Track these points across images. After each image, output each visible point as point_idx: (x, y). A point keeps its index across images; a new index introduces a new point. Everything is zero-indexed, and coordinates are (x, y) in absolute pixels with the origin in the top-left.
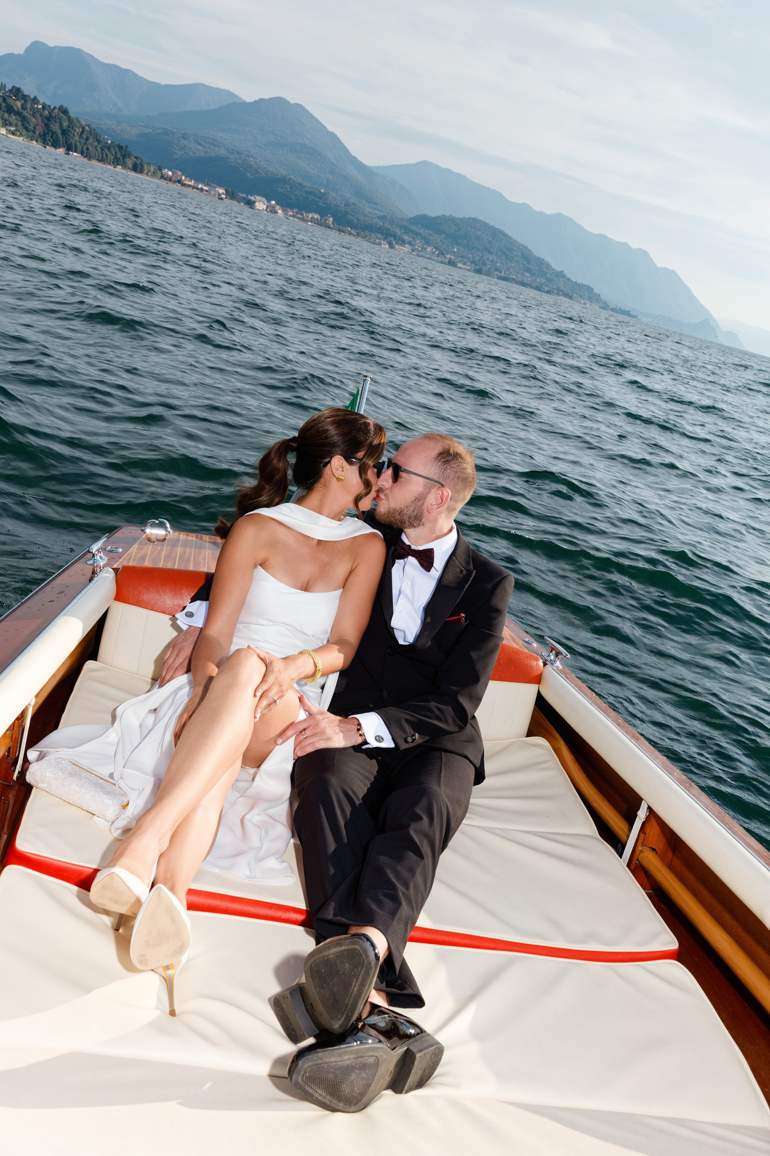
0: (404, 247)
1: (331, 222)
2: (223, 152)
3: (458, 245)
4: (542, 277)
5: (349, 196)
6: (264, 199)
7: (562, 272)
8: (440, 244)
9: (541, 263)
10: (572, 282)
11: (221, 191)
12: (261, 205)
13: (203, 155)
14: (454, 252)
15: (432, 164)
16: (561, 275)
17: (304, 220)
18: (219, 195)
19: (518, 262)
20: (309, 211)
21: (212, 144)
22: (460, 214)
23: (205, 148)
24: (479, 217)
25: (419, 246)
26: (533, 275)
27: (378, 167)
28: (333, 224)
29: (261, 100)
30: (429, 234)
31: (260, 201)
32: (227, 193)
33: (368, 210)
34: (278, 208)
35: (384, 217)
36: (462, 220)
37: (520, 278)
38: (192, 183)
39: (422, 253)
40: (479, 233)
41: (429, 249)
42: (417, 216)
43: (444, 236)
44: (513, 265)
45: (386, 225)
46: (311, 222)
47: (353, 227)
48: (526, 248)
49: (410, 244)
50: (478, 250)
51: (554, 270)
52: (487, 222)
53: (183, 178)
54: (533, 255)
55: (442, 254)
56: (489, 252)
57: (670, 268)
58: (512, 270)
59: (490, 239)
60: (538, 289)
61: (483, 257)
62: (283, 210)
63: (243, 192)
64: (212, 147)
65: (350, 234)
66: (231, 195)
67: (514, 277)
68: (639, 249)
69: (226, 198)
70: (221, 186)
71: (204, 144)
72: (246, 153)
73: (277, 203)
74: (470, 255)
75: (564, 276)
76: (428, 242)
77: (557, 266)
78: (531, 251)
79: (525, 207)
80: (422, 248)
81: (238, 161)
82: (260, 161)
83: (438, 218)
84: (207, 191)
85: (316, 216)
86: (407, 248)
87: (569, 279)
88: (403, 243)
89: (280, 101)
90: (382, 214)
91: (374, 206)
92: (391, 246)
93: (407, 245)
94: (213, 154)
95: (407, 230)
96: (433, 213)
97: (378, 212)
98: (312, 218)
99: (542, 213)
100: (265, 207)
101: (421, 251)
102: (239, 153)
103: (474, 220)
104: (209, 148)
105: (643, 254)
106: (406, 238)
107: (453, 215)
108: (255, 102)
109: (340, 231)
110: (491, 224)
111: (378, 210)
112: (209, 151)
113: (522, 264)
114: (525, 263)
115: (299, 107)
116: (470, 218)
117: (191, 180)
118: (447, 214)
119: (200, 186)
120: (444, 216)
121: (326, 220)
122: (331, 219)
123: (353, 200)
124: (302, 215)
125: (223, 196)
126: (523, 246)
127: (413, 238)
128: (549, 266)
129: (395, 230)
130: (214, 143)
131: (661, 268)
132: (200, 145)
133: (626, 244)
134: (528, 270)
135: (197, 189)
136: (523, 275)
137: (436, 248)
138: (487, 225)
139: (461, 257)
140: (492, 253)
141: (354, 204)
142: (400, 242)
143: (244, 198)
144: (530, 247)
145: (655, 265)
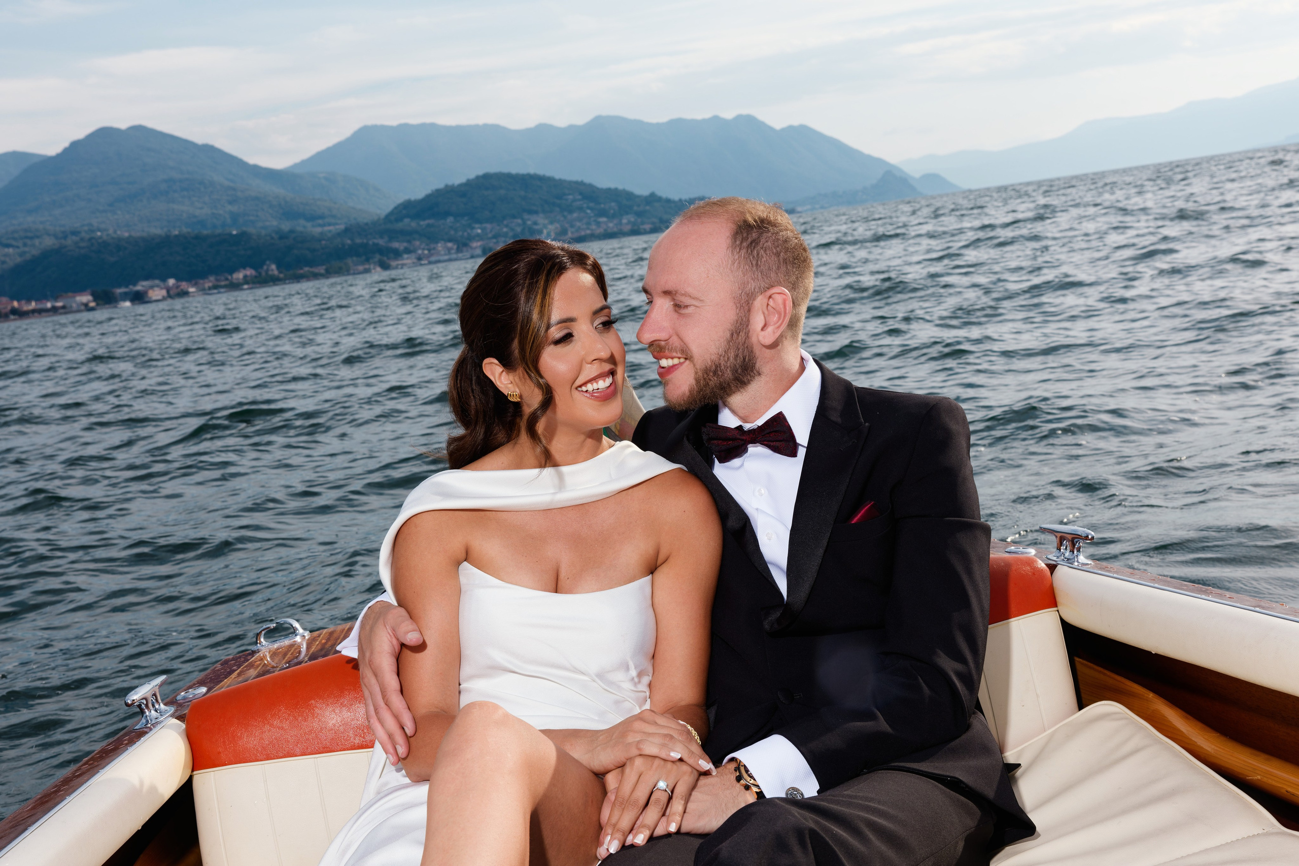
0: (403, 259)
1: (276, 272)
2: (49, 242)
3: (479, 221)
4: (627, 213)
5: (275, 223)
6: (157, 282)
7: (653, 195)
8: (452, 232)
9: (614, 195)
10: (674, 202)
11: (85, 298)
12: (157, 293)
13: (19, 260)
14: (478, 235)
15: (375, 127)
16: (653, 199)
17: (235, 286)
18: (86, 305)
19: (580, 209)
20: (232, 271)
21: (27, 237)
22: (458, 179)
23: (18, 247)
24: (493, 169)
25: (423, 249)
26: (613, 216)
27: (296, 166)
28: (280, 272)
29: (75, 145)
30: (428, 226)
31: (152, 287)
32: (96, 297)
33: (316, 230)
34: (184, 285)
35: (347, 230)
36: (469, 184)
37: (600, 231)
38: (33, 306)
39: (433, 259)
40: (502, 192)
41: (440, 246)
42: (396, 208)
43: (450, 219)
44: (575, 215)
45: (358, 241)
46: (247, 283)
47: (311, 263)
48: (582, 183)
49: (408, 251)
50: (514, 217)
51: (638, 197)
52: (505, 170)
53: (16, 304)
54: (598, 189)
55: (465, 245)
56: (530, 212)
57: (796, 123)
58: (578, 224)
59: (522, 193)
60: (635, 232)
61: (524, 223)
62: (195, 285)
63: (120, 286)
64: (29, 242)
65: (316, 276)
66: (105, 298)
67: (588, 232)
68: (739, 118)
69: (98, 305)
70: (81, 290)
71: (14, 243)
72: (86, 228)
73: (179, 279)
74: (505, 230)
75: (660, 199)
76: (431, 238)
77: (641, 191)
78: (591, 186)
79: (543, 129)
80: (429, 250)
81: (82, 244)
82: (115, 232)
83: (428, 197)
84: (64, 307)
85: (249, 272)
86: (408, 259)
87: (668, 201)
88: (397, 254)
89: (104, 135)
90: (342, 227)
91: (320, 222)
92: (385, 267)
93: (406, 256)
94: (35, 252)
95: (393, 235)
96: (418, 193)
97: (331, 228)
98: (245, 277)
99: (571, 127)
100: (164, 292)
101: (430, 255)
102: (75, 233)
103: (486, 177)
104: (25, 245)
105: (750, 120)
106: (396, 245)
107: (450, 183)
108: (66, 151)
109: (298, 278)
110: (514, 170)
111: (330, 225)
112: (26, 249)
113: (588, 208)
114: (592, 205)
115: (139, 130)
116: (478, 177)
117: (29, 300)
118: (441, 186)
119: (49, 305)
120: (438, 191)
121: (267, 270)
122: (273, 267)
123: (286, 226)
124: (227, 279)
125: (92, 304)
126: (576, 183)
127: (409, 241)
128: (629, 196)
129: (376, 241)
130: (29, 234)
131: (783, 130)
132: (8, 246)
133: (716, 118)
134: (603, 213)
135: (47, 311)
136: (598, 224)
137: (450, 240)
138: (509, 176)
139: (495, 237)
140: (536, 212)
141: (292, 231)
142: (392, 255)
143: (126, 294)
144: (587, 180)
145: (771, 129)
